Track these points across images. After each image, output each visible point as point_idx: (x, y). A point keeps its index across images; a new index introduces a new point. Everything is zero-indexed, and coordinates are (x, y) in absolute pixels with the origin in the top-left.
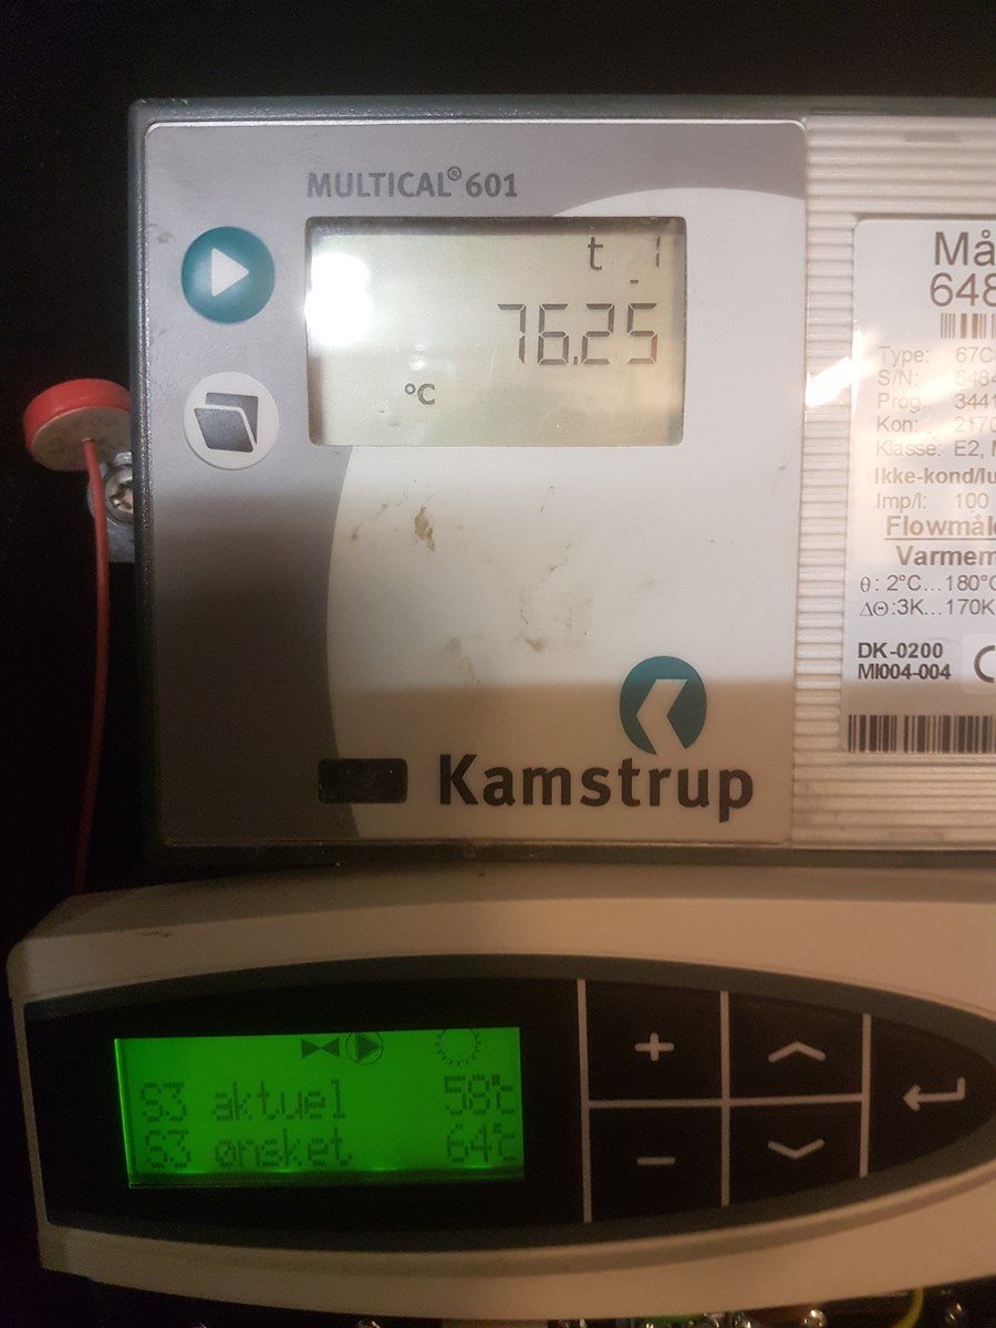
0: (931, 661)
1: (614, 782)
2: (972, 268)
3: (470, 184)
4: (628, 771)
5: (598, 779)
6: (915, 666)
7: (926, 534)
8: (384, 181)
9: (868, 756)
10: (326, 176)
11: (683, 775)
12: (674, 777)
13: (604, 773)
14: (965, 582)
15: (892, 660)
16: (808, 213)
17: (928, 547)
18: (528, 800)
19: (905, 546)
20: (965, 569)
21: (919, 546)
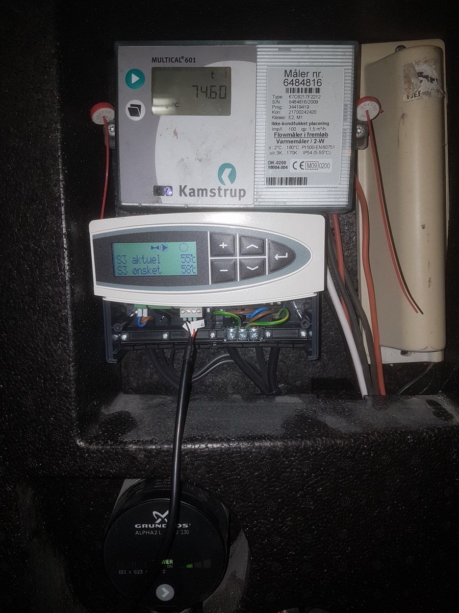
0: (283, 165)
1: (216, 192)
2: (293, 78)
3: (186, 59)
4: (219, 189)
5: (213, 191)
6: (280, 166)
7: (283, 136)
8: (168, 59)
9: (270, 186)
10: (156, 58)
11: (231, 190)
12: (229, 190)
13: (215, 190)
14: (291, 147)
15: (275, 165)
16: (257, 65)
17: (283, 139)
18: (198, 196)
19: (278, 139)
20: (291, 144)
21: (281, 139)
